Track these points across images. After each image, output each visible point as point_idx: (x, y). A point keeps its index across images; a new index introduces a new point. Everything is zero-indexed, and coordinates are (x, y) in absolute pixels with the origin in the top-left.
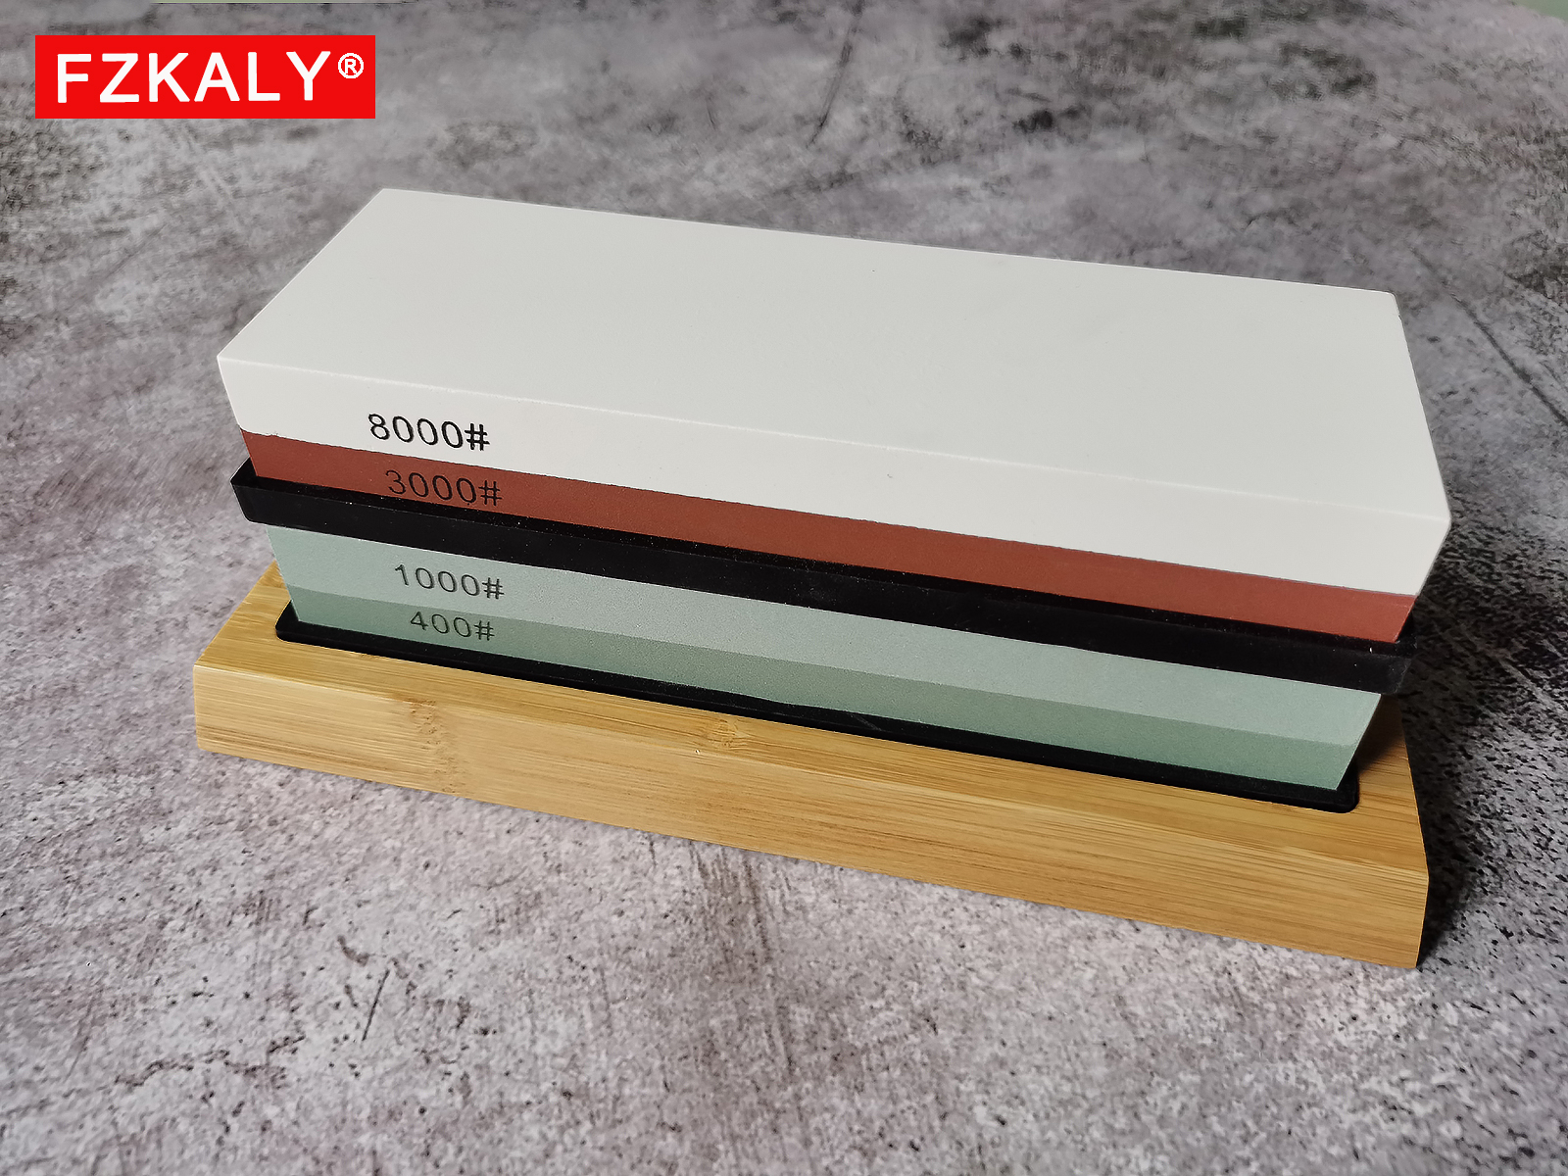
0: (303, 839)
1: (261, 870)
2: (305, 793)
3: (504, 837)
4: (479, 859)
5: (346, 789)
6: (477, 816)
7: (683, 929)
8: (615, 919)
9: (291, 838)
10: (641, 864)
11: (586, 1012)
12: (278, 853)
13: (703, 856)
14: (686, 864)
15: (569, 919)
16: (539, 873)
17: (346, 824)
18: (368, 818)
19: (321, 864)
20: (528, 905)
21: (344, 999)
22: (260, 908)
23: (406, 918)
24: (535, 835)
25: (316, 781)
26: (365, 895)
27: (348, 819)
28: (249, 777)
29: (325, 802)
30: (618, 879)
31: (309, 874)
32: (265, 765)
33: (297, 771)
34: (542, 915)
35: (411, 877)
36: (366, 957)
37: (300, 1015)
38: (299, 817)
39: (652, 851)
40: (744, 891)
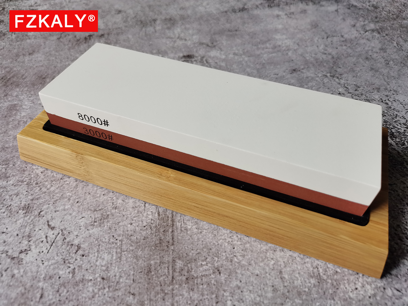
0: (44, 190)
1: (30, 197)
2: (48, 176)
3: (102, 196)
4: (93, 202)
5: (60, 176)
6: (95, 189)
7: (149, 231)
8: (129, 225)
9: (41, 189)
10: (140, 210)
11: (114, 254)
12: (36, 193)
13: (160, 209)
14: (154, 211)
15: (115, 224)
16: (110, 208)
17: (57, 187)
18: (64, 185)
19: (47, 198)
20: (104, 218)
21: (45, 240)
22: (27, 209)
23: (68, 217)
24: (111, 196)
25: (52, 172)
26: (58, 209)
27: (58, 185)
28: (33, 169)
29: (53, 179)
30: (133, 213)
31: (43, 200)
32: (39, 166)
33: (47, 169)
34: (108, 221)
35: (72, 205)
36: (54, 228)
37: (31, 243)
38: (44, 183)
39: (145, 206)
40: (170, 222)
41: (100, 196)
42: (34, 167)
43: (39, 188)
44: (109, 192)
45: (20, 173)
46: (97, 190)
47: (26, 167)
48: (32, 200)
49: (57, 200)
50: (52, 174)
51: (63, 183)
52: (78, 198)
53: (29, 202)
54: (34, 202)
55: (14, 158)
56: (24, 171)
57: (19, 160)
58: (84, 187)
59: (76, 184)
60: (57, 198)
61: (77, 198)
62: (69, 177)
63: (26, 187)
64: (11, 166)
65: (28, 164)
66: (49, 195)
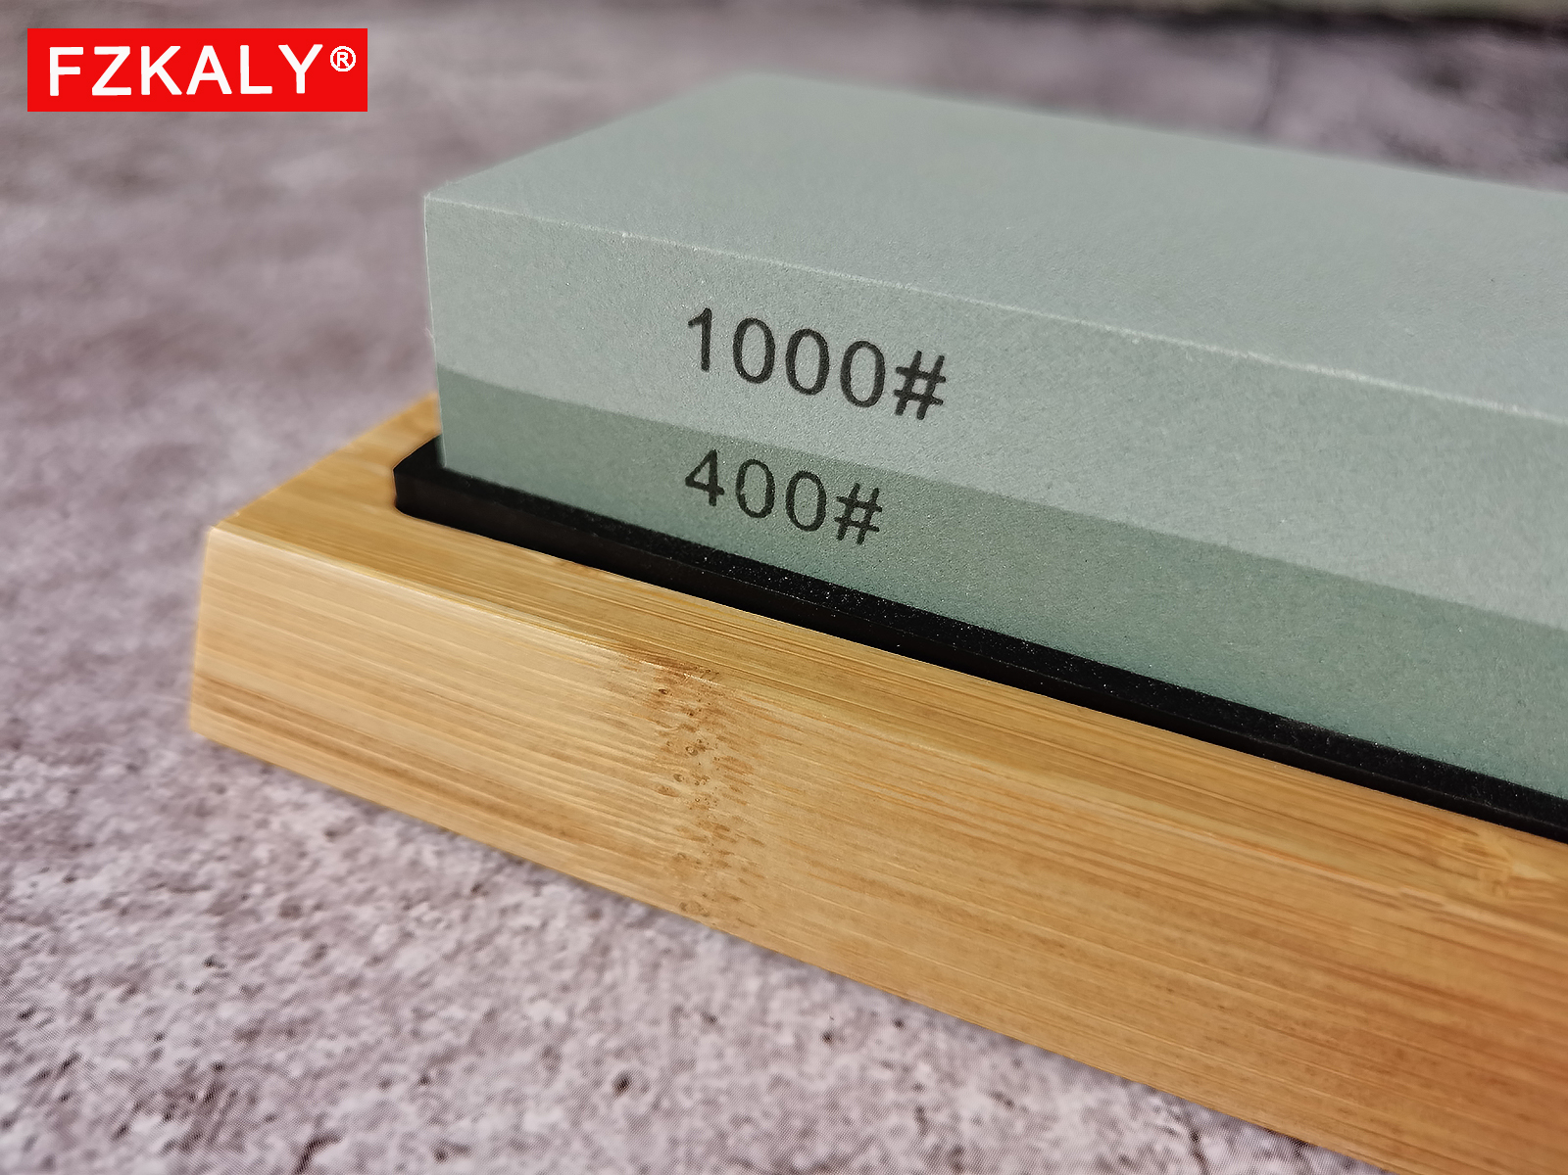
0: (345, 961)
1: (233, 1013)
2: (375, 862)
3: (817, 1048)
5: (466, 868)
6: (752, 984)
9: (320, 952)
12: (283, 981)
17: (449, 946)
18: (502, 940)
19: (371, 1028)
22: (204, 1106)
24: (895, 1057)
25: (405, 839)
27: (455, 934)
29: (413, 886)
31: (338, 1046)
33: (372, 811)
38: (349, 908)
41: (800, 1047)
42: (277, 794)
43: (303, 949)
44: (865, 1021)
45: (175, 827)
46: (764, 996)
47: (221, 790)
48: (249, 1035)
49: (448, 1056)
50: (409, 851)
51: (494, 923)
52: (619, 1054)
53: (226, 1050)
54: (263, 1051)
55: (143, 722)
56: (202, 812)
57: (176, 741)
58: (656, 966)
59: (597, 940)
60: (449, 1037)
61: (612, 1044)
62: (538, 885)
63: (210, 927)
64: (112, 770)
65: (238, 770)
66: (387, 1008)
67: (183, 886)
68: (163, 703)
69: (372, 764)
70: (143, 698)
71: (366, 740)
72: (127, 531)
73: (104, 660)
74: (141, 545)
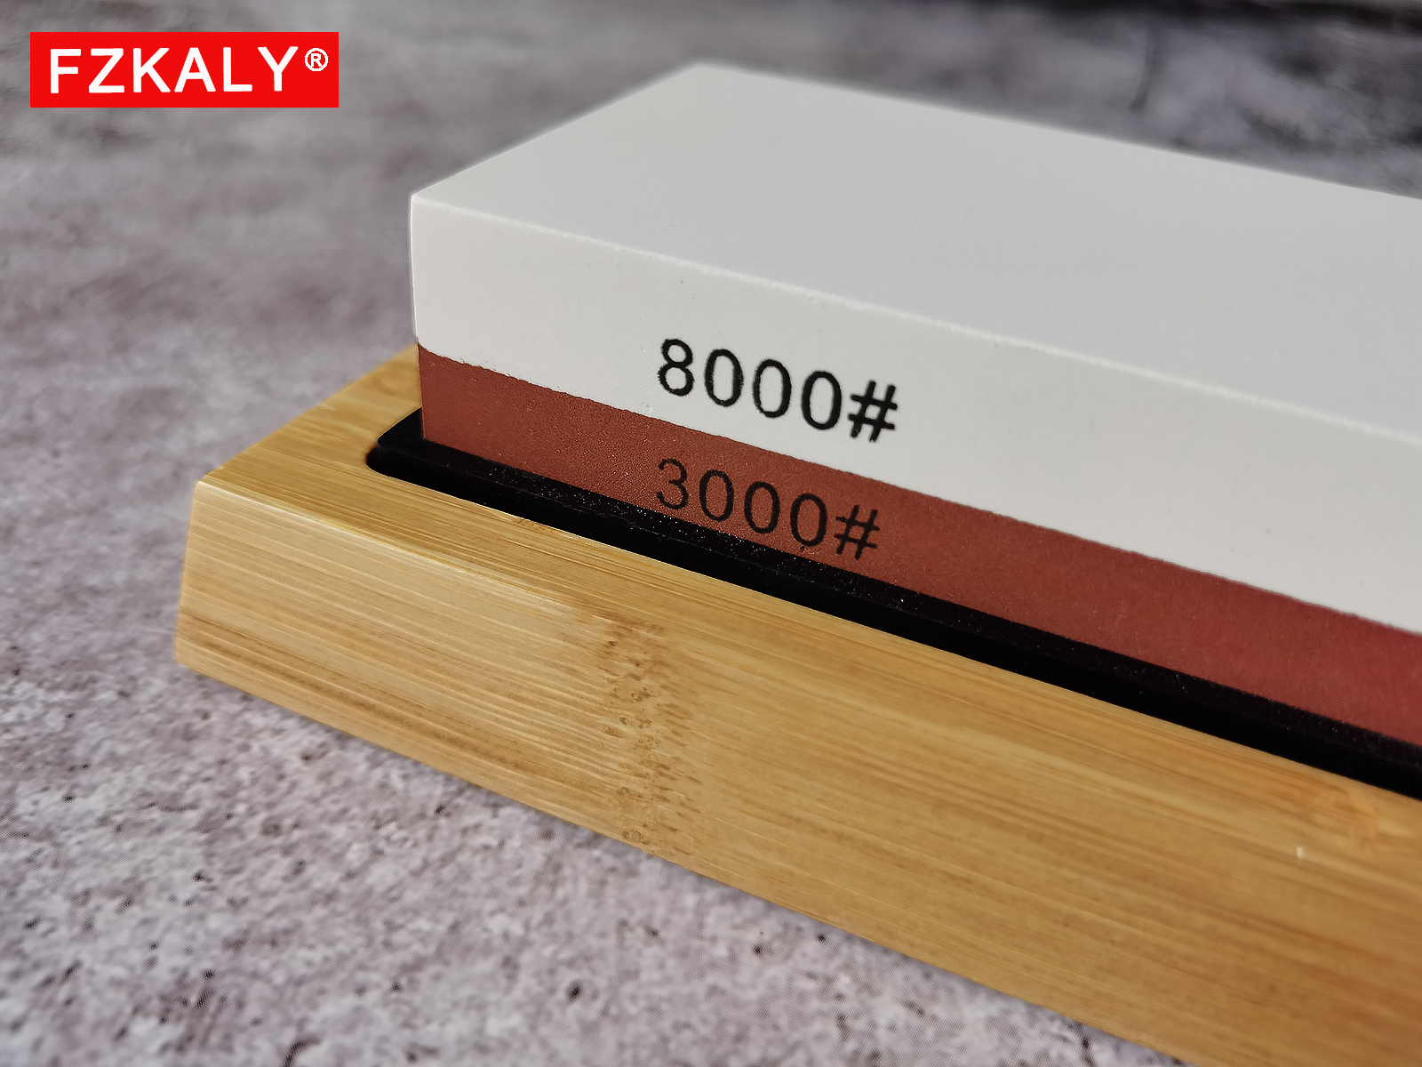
0: (323, 876)
1: (222, 923)
2: (347, 784)
3: (749, 960)
5: (430, 791)
6: (690, 900)
9: (299, 867)
17: (416, 863)
22: (196, 1010)
25: (374, 763)
27: (421, 852)
29: (383, 807)
32: (287, 714)
33: (343, 738)
38: (324, 827)
41: (733, 958)
42: (257, 720)
44: (791, 935)
45: (163, 750)
46: (700, 911)
47: (206, 716)
48: (236, 945)
49: (417, 965)
50: (378, 774)
51: (456, 841)
53: (216, 958)
54: (249, 960)
55: (132, 652)
56: (189, 736)
57: (163, 669)
58: (603, 883)
59: (549, 858)
60: (417, 947)
61: (565, 955)
62: (496, 806)
63: (197, 844)
64: (106, 696)
65: (220, 697)
66: (362, 920)
67: (173, 805)
68: (151, 634)
69: (342, 697)
70: (132, 628)
71: (338, 676)
72: (114, 470)
73: (94, 591)
74: (126, 484)
